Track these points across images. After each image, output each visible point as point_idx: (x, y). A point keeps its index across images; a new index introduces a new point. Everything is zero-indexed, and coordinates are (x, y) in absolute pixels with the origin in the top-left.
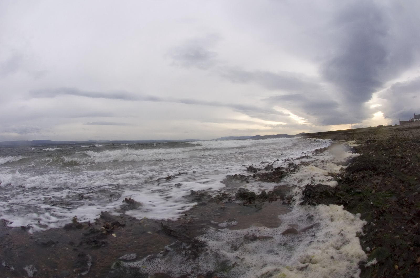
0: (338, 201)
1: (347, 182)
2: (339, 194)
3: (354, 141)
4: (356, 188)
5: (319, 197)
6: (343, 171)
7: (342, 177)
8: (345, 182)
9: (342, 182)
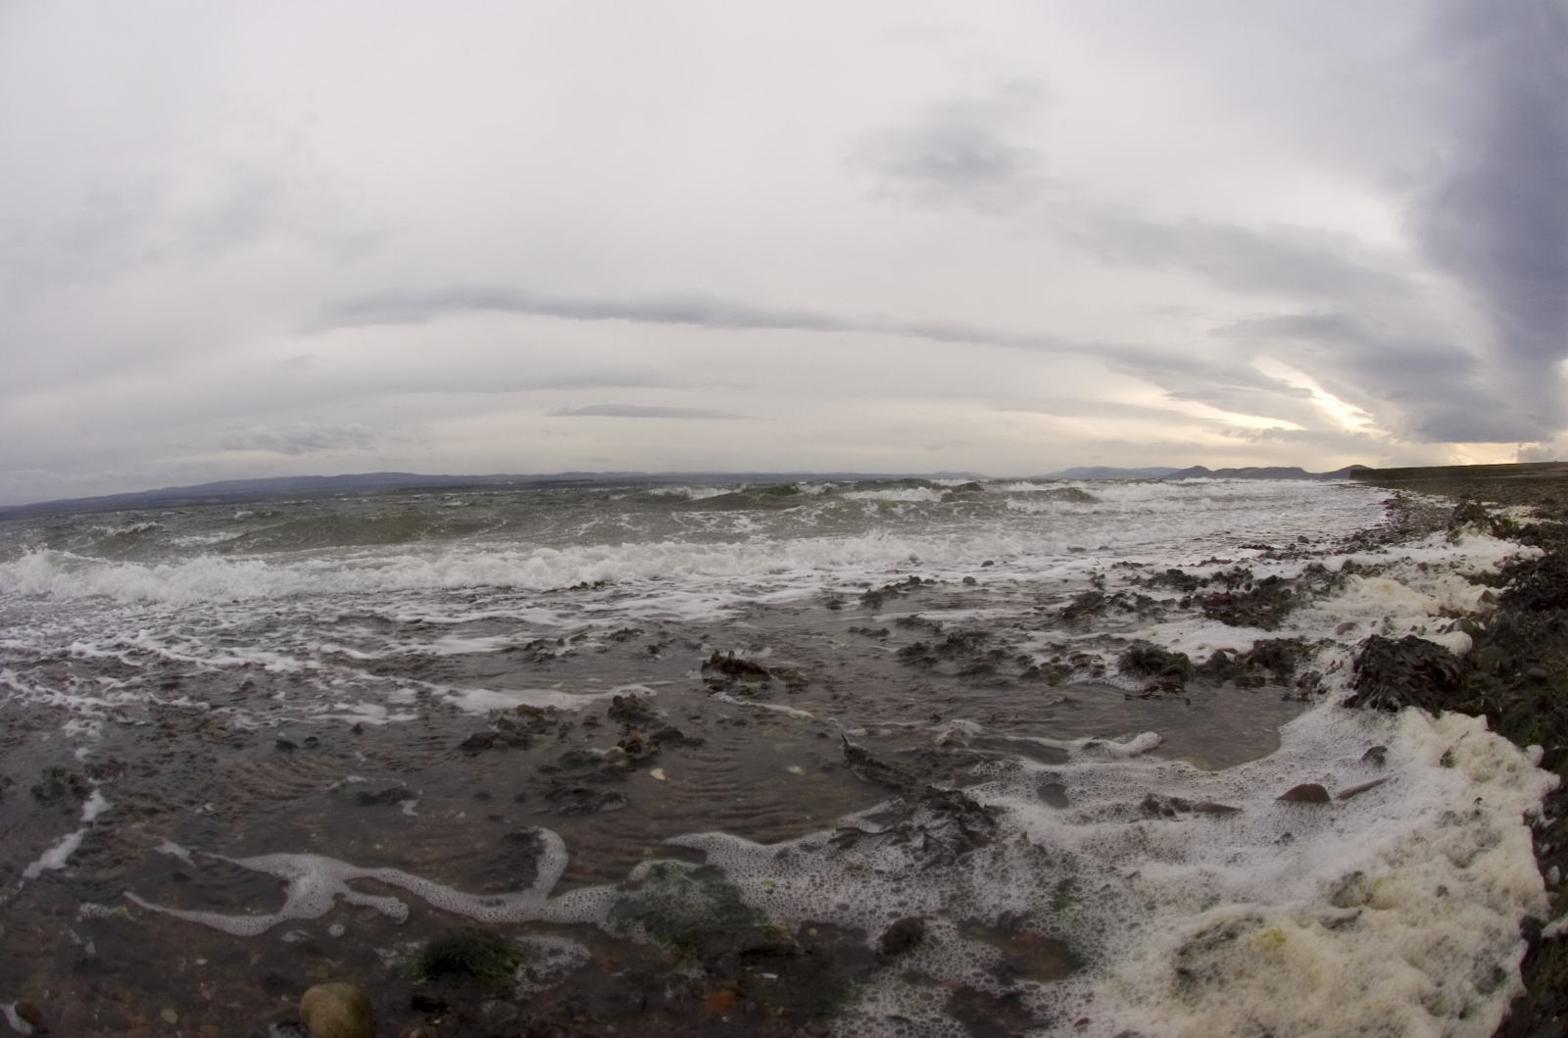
0: (1471, 703)
1: (1501, 641)
2: (1473, 682)
3: (1529, 509)
4: (1530, 661)
5: (1410, 683)
6: (1490, 605)
7: (1486, 624)
8: (1496, 639)
9: (1488, 640)
